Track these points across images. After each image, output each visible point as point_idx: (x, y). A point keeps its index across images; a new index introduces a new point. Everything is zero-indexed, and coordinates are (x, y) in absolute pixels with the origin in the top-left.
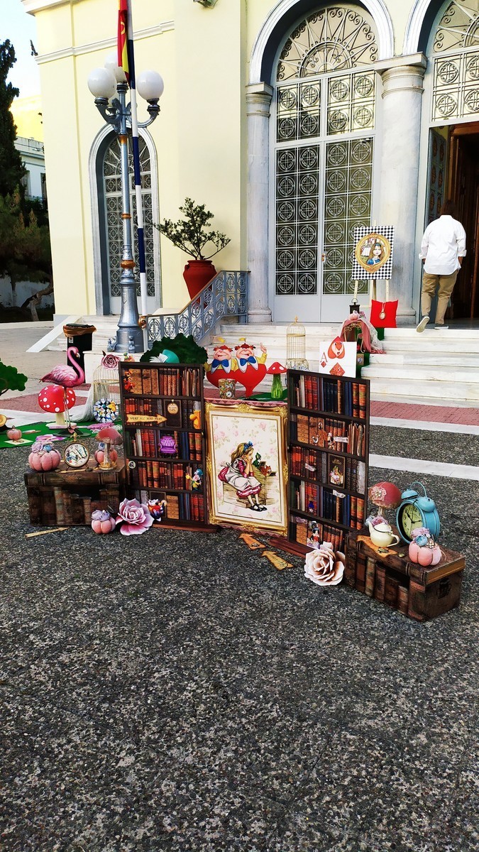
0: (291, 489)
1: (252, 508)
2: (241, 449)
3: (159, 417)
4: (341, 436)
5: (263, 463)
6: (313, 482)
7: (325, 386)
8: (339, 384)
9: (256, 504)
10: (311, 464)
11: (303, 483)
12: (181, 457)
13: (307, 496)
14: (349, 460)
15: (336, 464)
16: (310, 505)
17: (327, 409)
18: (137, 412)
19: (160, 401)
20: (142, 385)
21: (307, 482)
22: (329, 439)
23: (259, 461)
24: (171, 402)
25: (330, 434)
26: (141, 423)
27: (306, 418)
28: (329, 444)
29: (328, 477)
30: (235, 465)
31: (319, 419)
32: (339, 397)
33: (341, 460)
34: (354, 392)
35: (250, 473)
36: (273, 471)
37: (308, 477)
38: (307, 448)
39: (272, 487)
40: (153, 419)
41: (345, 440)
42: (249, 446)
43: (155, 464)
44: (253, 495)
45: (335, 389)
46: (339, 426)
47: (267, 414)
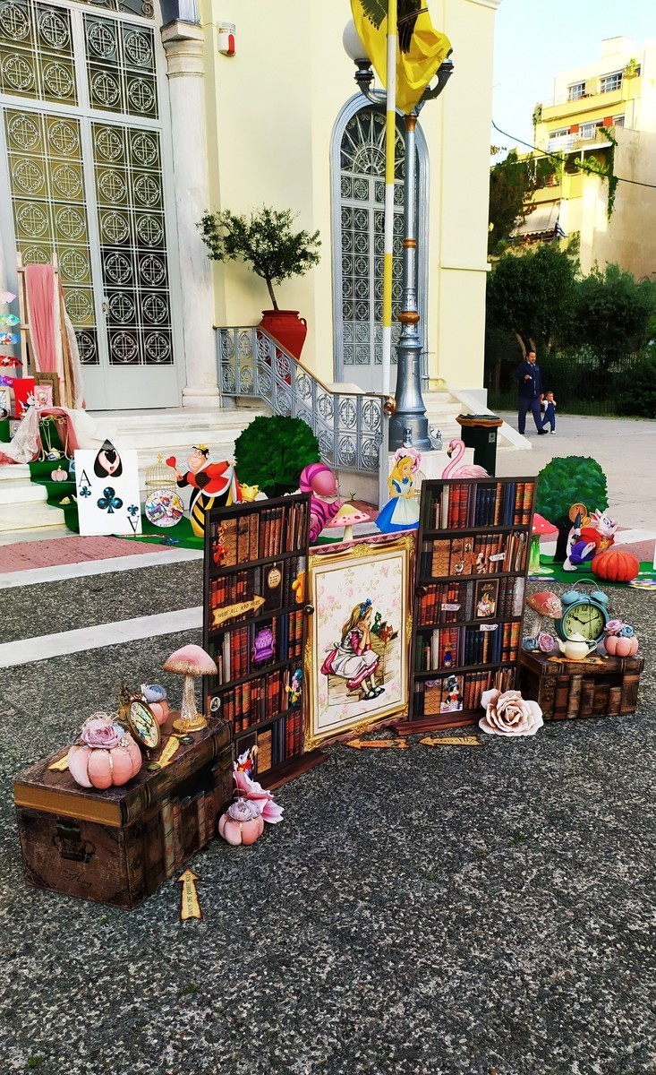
0: (417, 646)
1: (367, 698)
2: (357, 615)
3: (257, 598)
4: (496, 553)
5: (384, 624)
6: (453, 625)
7: (480, 494)
8: (499, 488)
9: (372, 690)
10: (450, 602)
11: (436, 632)
12: (278, 660)
13: (442, 646)
14: (504, 581)
15: (485, 591)
16: (445, 656)
17: (478, 523)
18: (228, 602)
19: (259, 570)
20: (237, 548)
21: (442, 627)
22: (479, 561)
23: (379, 623)
24: (272, 567)
25: (481, 555)
26: (230, 620)
27: (447, 542)
28: (478, 567)
29: (474, 610)
30: (347, 642)
31: (467, 539)
32: (497, 504)
33: (493, 584)
34: (518, 494)
35: (366, 645)
36: (394, 631)
37: (444, 622)
38: (445, 583)
39: (393, 655)
40: (249, 605)
41: (501, 557)
42: (366, 606)
43: (246, 686)
44: (368, 678)
45: (493, 494)
46: (492, 542)
47: (389, 552)
